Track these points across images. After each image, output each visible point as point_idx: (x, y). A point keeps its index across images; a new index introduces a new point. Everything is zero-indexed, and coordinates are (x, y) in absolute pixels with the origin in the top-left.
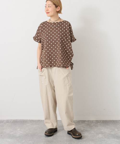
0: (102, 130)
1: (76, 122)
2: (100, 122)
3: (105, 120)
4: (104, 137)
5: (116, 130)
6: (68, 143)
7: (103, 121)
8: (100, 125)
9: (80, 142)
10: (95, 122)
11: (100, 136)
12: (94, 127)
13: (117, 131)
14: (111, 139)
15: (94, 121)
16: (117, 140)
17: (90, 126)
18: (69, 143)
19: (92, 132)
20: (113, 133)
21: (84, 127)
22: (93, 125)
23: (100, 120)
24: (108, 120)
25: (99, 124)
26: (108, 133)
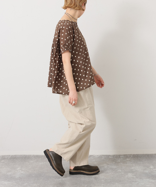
0: (133, 168)
1: (97, 157)
2: (130, 156)
3: (136, 154)
4: (135, 177)
5: (152, 167)
6: (86, 186)
7: (134, 155)
8: (129, 161)
9: (103, 185)
10: (122, 158)
11: (130, 175)
12: (121, 164)
13: (152, 169)
14: (144, 180)
15: (122, 155)
16: (153, 181)
17: (116, 163)
18: (88, 186)
19: (119, 171)
20: (147, 171)
21: (108, 164)
22: (120, 161)
23: (129, 155)
24: (141, 154)
25: (128, 159)
26: (140, 171)
